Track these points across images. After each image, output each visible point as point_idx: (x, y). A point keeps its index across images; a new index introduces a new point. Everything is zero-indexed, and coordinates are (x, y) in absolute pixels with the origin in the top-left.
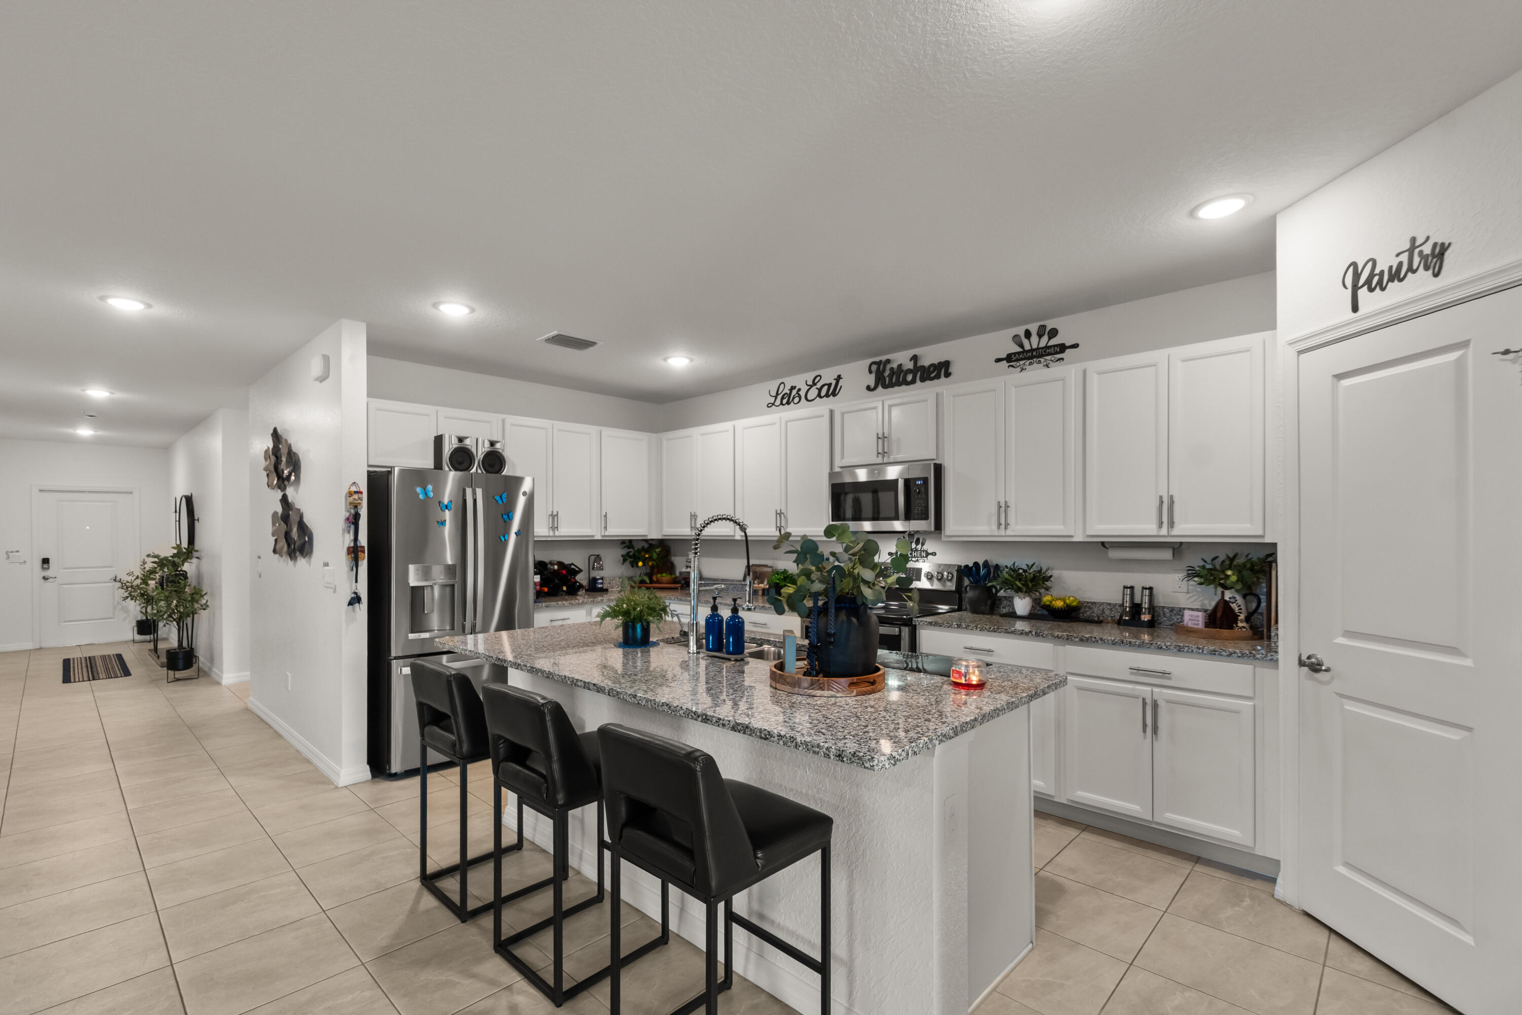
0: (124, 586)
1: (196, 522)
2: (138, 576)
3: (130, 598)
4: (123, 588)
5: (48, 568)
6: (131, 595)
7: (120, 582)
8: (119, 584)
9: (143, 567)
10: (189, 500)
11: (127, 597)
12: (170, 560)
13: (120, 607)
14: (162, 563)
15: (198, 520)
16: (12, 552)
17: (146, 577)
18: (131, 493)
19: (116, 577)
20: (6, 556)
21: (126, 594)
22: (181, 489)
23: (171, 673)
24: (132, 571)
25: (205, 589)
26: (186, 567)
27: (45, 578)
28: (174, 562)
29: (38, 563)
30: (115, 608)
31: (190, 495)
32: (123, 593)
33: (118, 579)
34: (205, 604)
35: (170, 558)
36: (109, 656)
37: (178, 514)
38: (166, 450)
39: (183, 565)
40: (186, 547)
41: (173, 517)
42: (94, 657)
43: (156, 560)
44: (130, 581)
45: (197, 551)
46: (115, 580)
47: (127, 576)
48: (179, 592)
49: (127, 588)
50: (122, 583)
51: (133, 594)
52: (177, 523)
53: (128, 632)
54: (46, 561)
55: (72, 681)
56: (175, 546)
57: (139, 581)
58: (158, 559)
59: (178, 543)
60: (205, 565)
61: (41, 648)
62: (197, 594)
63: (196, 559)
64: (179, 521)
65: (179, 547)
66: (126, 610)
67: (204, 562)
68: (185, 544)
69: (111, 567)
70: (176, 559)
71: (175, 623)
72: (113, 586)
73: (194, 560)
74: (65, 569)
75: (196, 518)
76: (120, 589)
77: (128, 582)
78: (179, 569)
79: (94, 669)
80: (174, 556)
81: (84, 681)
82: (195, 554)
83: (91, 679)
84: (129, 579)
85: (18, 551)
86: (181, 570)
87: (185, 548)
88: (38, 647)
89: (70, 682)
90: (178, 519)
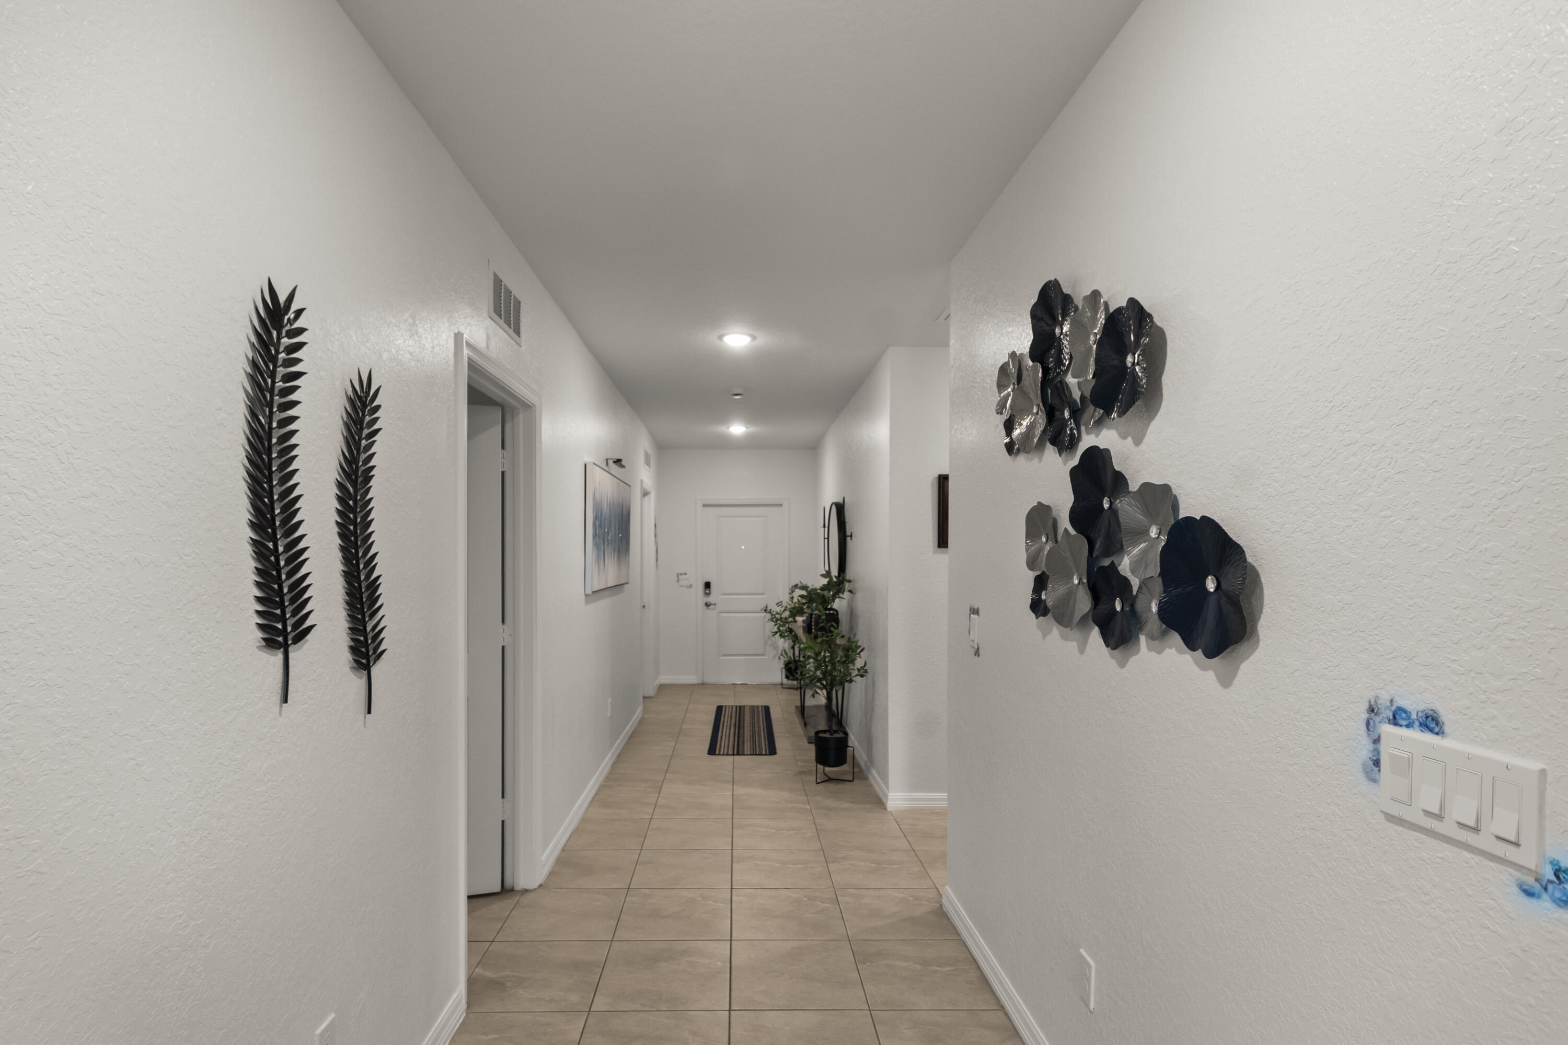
0: (775, 619)
1: (849, 539)
2: (786, 607)
3: (778, 634)
4: (772, 621)
5: (709, 594)
6: (779, 631)
7: (770, 613)
8: (769, 616)
9: (791, 596)
10: (840, 508)
11: (776, 633)
12: (818, 593)
13: (770, 642)
14: (812, 596)
15: (851, 536)
16: (681, 574)
17: (796, 611)
18: (781, 505)
19: (767, 607)
20: (676, 579)
21: (775, 629)
22: (830, 494)
23: (820, 767)
24: (781, 600)
25: (862, 640)
26: (837, 604)
27: (707, 605)
28: (823, 596)
29: (701, 587)
30: (766, 643)
31: (841, 501)
32: (771, 627)
33: (768, 609)
34: (863, 667)
35: (819, 591)
36: (758, 707)
37: (826, 529)
38: (813, 449)
39: (834, 602)
40: (837, 575)
41: (821, 532)
42: (744, 706)
43: (804, 593)
44: (779, 612)
45: (849, 581)
46: (765, 610)
47: (777, 606)
48: (830, 645)
49: (777, 620)
50: (772, 615)
51: (781, 628)
52: (826, 540)
53: (777, 675)
54: (707, 585)
55: (717, 753)
56: (824, 573)
57: (787, 614)
58: (807, 591)
59: (827, 569)
60: (861, 604)
61: (703, 684)
62: (851, 650)
63: (849, 593)
64: (828, 539)
65: (828, 574)
66: (775, 647)
67: (859, 596)
68: (835, 572)
69: (762, 594)
70: (825, 593)
71: (824, 691)
72: (765, 616)
73: (846, 595)
74: (724, 594)
75: (848, 534)
76: (770, 622)
77: (777, 613)
78: (829, 607)
79: (741, 731)
80: (824, 588)
81: (728, 755)
82: (847, 585)
83: (735, 753)
84: (779, 609)
85: (685, 574)
86: (831, 609)
87: (835, 576)
88: (700, 682)
89: (715, 754)
90: (826, 537)
